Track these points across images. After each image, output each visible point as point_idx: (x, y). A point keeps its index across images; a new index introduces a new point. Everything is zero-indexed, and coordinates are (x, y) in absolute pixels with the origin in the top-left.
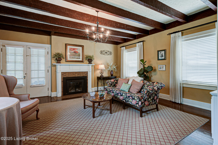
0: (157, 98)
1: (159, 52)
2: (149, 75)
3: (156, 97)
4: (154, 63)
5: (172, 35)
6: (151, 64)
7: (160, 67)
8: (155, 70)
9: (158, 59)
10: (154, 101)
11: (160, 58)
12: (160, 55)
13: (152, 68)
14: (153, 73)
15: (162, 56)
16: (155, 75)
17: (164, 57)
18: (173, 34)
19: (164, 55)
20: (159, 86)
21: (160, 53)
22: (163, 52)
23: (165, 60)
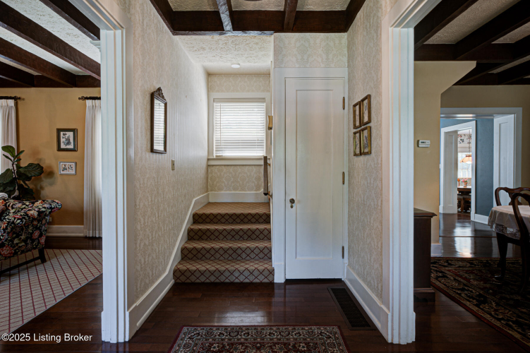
0: (41, 235)
1: (62, 133)
2: (36, 185)
3: (37, 234)
4: (49, 157)
5: (89, 102)
6: (40, 160)
7: (63, 166)
8: (51, 174)
9: (60, 149)
10: (32, 243)
11: (63, 146)
12: (62, 140)
13: (42, 168)
14: (45, 182)
15: (69, 143)
16: (51, 184)
17: (72, 144)
18: (91, 101)
19: (72, 140)
20: (45, 208)
21: (64, 135)
22: (71, 134)
23: (75, 151)
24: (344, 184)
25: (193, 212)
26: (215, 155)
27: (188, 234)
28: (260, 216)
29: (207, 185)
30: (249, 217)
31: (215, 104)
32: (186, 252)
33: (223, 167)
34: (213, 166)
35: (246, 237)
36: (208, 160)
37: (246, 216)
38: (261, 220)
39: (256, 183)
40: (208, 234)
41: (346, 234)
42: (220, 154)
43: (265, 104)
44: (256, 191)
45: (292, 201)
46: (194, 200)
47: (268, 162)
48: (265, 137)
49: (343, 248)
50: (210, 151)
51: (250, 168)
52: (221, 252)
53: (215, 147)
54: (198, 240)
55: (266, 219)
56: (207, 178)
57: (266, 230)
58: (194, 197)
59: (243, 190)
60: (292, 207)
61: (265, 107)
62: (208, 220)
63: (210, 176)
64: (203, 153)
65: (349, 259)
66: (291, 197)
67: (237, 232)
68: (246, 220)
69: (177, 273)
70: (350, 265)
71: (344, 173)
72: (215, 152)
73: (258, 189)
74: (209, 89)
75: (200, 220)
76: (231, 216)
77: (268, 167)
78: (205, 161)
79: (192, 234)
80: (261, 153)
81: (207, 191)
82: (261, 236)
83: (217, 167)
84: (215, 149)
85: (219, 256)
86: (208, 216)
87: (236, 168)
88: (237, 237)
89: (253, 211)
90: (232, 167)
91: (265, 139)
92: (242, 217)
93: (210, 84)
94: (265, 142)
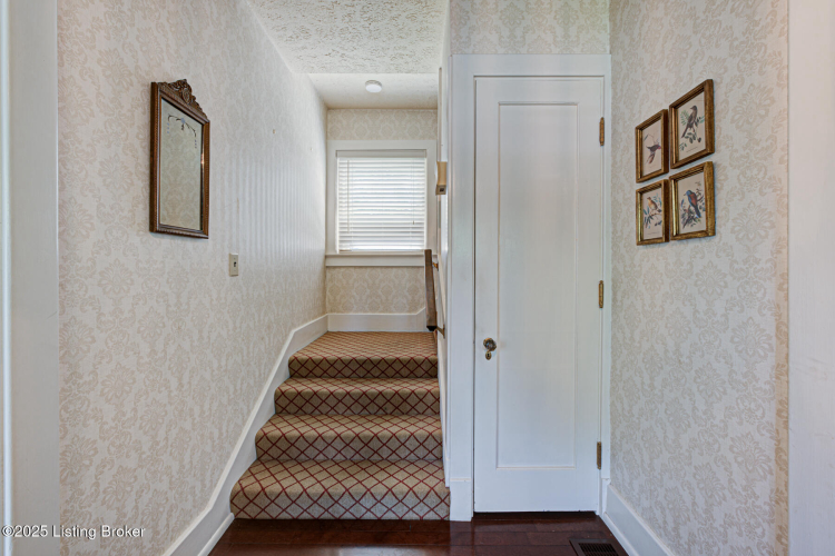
24: (601, 307)
25: (290, 356)
26: (338, 249)
27: (275, 402)
28: (418, 364)
29: (324, 301)
30: (397, 366)
31: (338, 161)
32: (265, 445)
33: (352, 270)
34: (335, 267)
35: (390, 408)
36: (326, 257)
37: (390, 364)
38: (420, 372)
39: (410, 298)
40: (316, 401)
41: (607, 417)
42: (347, 247)
43: (425, 161)
44: (409, 311)
45: (490, 345)
46: (293, 331)
47: (434, 260)
48: (425, 217)
49: (599, 446)
50: (329, 242)
51: (400, 271)
52: (338, 444)
53: (338, 235)
54: (295, 414)
55: (430, 370)
56: (324, 289)
57: (429, 395)
58: (294, 326)
59: (386, 311)
60: (488, 357)
61: (425, 166)
62: (318, 371)
63: (329, 285)
64: (318, 246)
65: (612, 471)
66: (486, 337)
67: (373, 399)
68: (390, 372)
69: (239, 497)
70: (615, 483)
71: (601, 283)
72: (338, 244)
73: (413, 307)
74: (328, 134)
75: (304, 372)
76: (361, 364)
77: (435, 270)
78: (321, 259)
79: (283, 402)
80: (418, 246)
81: (324, 313)
82: (421, 407)
83: (342, 270)
84: (338, 239)
85: (334, 452)
86: (317, 364)
87: (374, 271)
88: (373, 408)
89: (404, 355)
90: (369, 270)
91: (425, 222)
92: (383, 366)
93: (330, 126)
94: (425, 226)
